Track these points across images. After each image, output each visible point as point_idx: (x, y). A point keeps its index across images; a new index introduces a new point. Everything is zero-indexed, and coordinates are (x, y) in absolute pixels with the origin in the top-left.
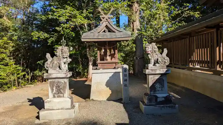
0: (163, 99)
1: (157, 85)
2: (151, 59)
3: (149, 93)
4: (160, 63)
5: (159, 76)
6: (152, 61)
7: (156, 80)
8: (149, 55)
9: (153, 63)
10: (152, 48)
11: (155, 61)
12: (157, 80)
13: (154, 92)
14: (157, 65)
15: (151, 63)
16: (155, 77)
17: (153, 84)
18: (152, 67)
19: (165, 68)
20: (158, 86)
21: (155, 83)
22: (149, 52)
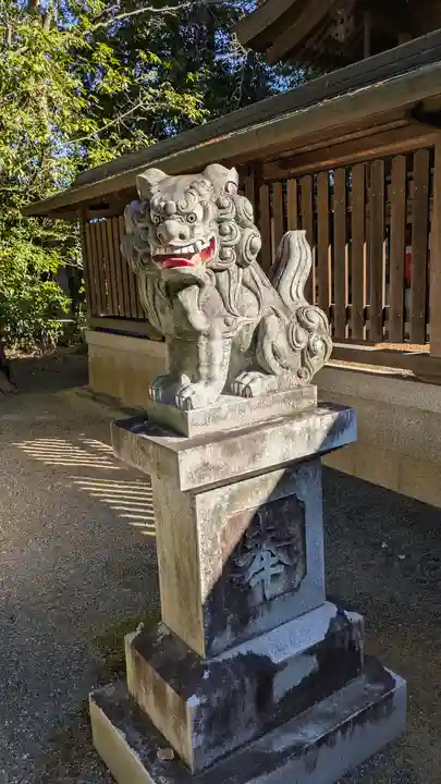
0: (313, 663)
1: (257, 565)
2: (209, 336)
3: (202, 652)
4: (278, 370)
5: (271, 485)
6: (218, 353)
7: (245, 522)
8: (189, 298)
9: (221, 375)
10: (220, 222)
11: (235, 347)
12: (255, 519)
13: (236, 630)
14: (257, 383)
15: (204, 371)
16: (241, 494)
17: (231, 565)
18: (215, 416)
19: (305, 403)
20: (265, 567)
21: (242, 548)
22: (197, 268)
